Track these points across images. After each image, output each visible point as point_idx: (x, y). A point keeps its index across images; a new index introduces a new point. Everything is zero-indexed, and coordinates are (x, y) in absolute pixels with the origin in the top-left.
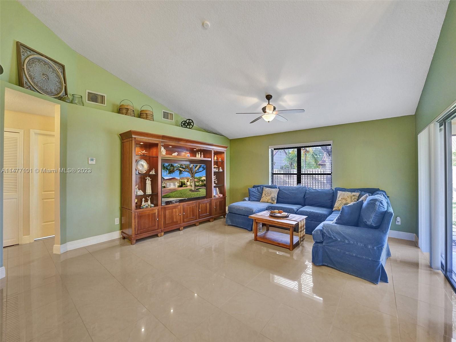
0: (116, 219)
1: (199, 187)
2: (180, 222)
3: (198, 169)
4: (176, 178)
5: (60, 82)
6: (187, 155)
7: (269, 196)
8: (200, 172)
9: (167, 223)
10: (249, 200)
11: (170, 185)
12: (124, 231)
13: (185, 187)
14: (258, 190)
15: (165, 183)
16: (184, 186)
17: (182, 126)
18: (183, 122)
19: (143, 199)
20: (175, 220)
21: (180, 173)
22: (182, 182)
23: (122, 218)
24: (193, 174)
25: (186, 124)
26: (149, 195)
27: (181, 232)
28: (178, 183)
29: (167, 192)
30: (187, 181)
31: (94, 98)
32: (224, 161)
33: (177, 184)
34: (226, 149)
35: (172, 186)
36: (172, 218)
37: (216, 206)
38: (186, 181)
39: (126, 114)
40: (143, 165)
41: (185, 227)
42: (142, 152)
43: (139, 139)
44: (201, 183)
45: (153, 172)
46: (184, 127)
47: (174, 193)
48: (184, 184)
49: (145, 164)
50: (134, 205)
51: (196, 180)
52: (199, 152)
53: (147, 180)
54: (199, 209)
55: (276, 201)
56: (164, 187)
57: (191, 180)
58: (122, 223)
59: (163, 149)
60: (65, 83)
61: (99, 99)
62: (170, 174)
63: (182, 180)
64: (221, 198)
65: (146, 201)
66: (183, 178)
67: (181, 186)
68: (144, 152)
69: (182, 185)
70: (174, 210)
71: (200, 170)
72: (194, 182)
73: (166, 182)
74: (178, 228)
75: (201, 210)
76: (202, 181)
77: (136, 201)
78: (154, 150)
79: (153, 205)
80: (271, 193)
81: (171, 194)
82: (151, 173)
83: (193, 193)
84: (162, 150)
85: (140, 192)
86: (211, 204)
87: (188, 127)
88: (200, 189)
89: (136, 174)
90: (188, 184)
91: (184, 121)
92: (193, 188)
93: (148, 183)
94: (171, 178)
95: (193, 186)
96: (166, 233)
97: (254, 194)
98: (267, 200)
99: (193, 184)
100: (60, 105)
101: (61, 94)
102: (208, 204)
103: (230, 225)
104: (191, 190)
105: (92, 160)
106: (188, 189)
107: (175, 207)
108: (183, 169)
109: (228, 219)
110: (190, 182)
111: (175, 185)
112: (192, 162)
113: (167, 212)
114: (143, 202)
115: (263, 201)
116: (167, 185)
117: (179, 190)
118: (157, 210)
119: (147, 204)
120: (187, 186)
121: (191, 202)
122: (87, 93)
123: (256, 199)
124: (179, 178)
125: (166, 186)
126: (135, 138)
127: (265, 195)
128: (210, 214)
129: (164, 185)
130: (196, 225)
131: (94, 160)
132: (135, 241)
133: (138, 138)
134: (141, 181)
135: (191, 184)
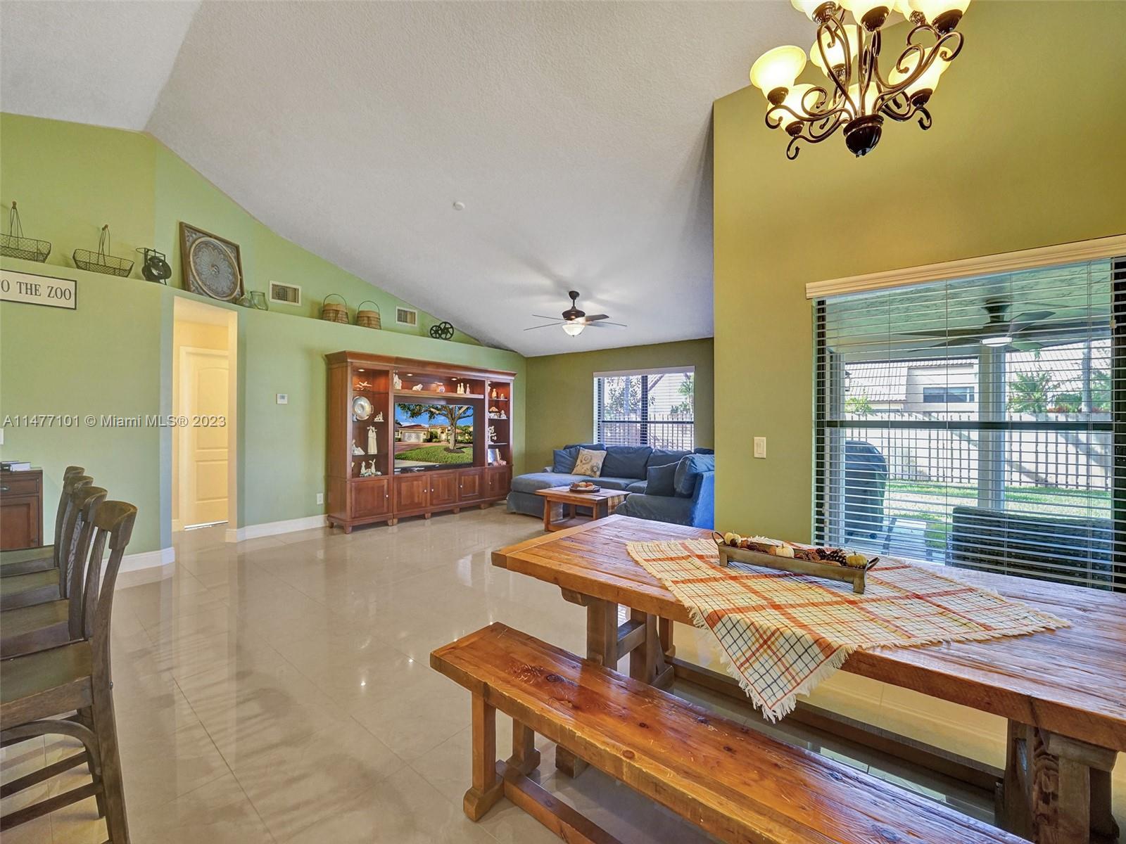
0: (318, 495)
1: (462, 445)
2: (426, 503)
3: (464, 412)
4: (423, 425)
5: (234, 275)
6: (440, 388)
7: (588, 463)
8: (468, 416)
9: (403, 503)
10: (553, 471)
11: (410, 436)
12: (332, 515)
13: (435, 442)
14: (570, 454)
15: (401, 433)
16: (434, 440)
17: (431, 334)
18: (434, 328)
19: (364, 464)
20: (416, 500)
21: (430, 417)
22: (431, 433)
23: (329, 494)
24: (453, 419)
25: (440, 332)
26: (373, 457)
27: (428, 522)
28: (425, 434)
29: (402, 450)
30: (442, 433)
31: (282, 293)
32: (509, 400)
33: (423, 436)
34: (513, 378)
35: (413, 439)
36: (411, 495)
37: (492, 480)
38: (439, 431)
39: (334, 321)
40: (363, 407)
41: (434, 515)
42: (361, 385)
43: (358, 365)
44: (467, 438)
45: (379, 419)
46: (436, 338)
47: (414, 452)
48: (436, 437)
49: (366, 404)
50: (349, 470)
51: (457, 431)
52: (462, 384)
53: (370, 432)
54: (460, 484)
55: (598, 473)
56: (400, 440)
57: (448, 431)
58: (329, 501)
59: (396, 379)
60: (240, 275)
61: (290, 294)
62: (413, 417)
63: (432, 430)
64: (504, 466)
65: (368, 466)
66: (434, 426)
67: (429, 440)
68: (365, 384)
69: (432, 438)
70: (415, 483)
71: (467, 414)
72: (454, 434)
73: (403, 432)
74: (422, 513)
75: (464, 487)
76: (470, 434)
77: (353, 464)
78: (381, 381)
79: (379, 473)
80: (591, 459)
81: (408, 454)
82: (376, 420)
83: (450, 455)
84: (395, 381)
85: (359, 451)
86: (482, 477)
87: (443, 336)
88: (463, 447)
89: (353, 421)
90: (444, 437)
91: (436, 326)
92: (451, 446)
93: (372, 435)
94: (413, 424)
95: (452, 441)
96: (401, 520)
97: (563, 460)
98: (583, 471)
99: (452, 439)
100: (236, 313)
101: (236, 293)
102: (477, 477)
103: (514, 513)
104: (447, 449)
105: (283, 397)
106: (442, 446)
107: (417, 478)
108: (438, 410)
109: (510, 503)
110: (447, 434)
111: (418, 437)
112: (450, 401)
113: (404, 486)
114: (363, 468)
115: (578, 473)
116: (404, 436)
117: (424, 446)
118: (386, 481)
119: (369, 472)
120: (440, 442)
121: (446, 471)
122: (271, 286)
123: (567, 470)
124: (427, 426)
125: (402, 437)
126: (352, 362)
127: (581, 462)
128: (481, 495)
129: (399, 437)
130: (455, 511)
131: (286, 398)
132: (351, 528)
133: (357, 362)
134: (360, 433)
135: (449, 438)
